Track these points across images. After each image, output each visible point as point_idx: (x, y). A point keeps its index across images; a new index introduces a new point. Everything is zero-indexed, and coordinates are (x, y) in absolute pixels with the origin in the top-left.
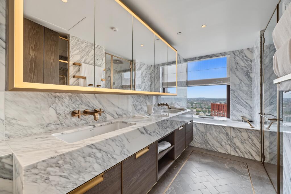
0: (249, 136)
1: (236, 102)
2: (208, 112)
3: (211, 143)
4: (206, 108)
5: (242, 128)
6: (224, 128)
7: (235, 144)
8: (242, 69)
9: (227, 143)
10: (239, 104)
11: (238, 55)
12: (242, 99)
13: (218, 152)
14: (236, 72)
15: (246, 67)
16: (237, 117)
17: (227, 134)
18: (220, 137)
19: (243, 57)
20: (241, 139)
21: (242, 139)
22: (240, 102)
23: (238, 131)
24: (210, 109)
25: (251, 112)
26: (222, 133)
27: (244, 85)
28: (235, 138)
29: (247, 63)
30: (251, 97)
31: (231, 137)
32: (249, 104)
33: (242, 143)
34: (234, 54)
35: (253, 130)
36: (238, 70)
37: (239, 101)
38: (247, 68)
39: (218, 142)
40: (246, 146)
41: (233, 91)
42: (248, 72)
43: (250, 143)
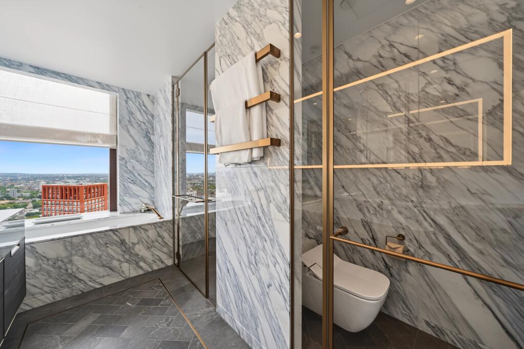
0: (159, 233)
1: (130, 181)
2: (31, 205)
3: (86, 275)
4: (25, 198)
5: (149, 224)
6: (116, 232)
7: (137, 255)
8: (140, 126)
9: (122, 259)
10: (134, 183)
11: (133, 100)
12: (139, 174)
13: (105, 286)
14: (130, 128)
15: (145, 124)
16: (131, 206)
17: (123, 242)
18: (107, 253)
19: (140, 105)
20: (147, 242)
21: (149, 242)
22: (136, 181)
23: (142, 231)
24: (38, 200)
25: (152, 196)
26: (113, 243)
27: (142, 152)
28: (138, 243)
29: (146, 118)
30: (153, 172)
31: (131, 245)
32: (149, 183)
33: (148, 248)
34: (126, 95)
35: (164, 221)
36: (132, 125)
37: (135, 179)
38: (147, 126)
39: (104, 266)
40: (155, 250)
41: (124, 161)
42: (147, 132)
43: (160, 243)
